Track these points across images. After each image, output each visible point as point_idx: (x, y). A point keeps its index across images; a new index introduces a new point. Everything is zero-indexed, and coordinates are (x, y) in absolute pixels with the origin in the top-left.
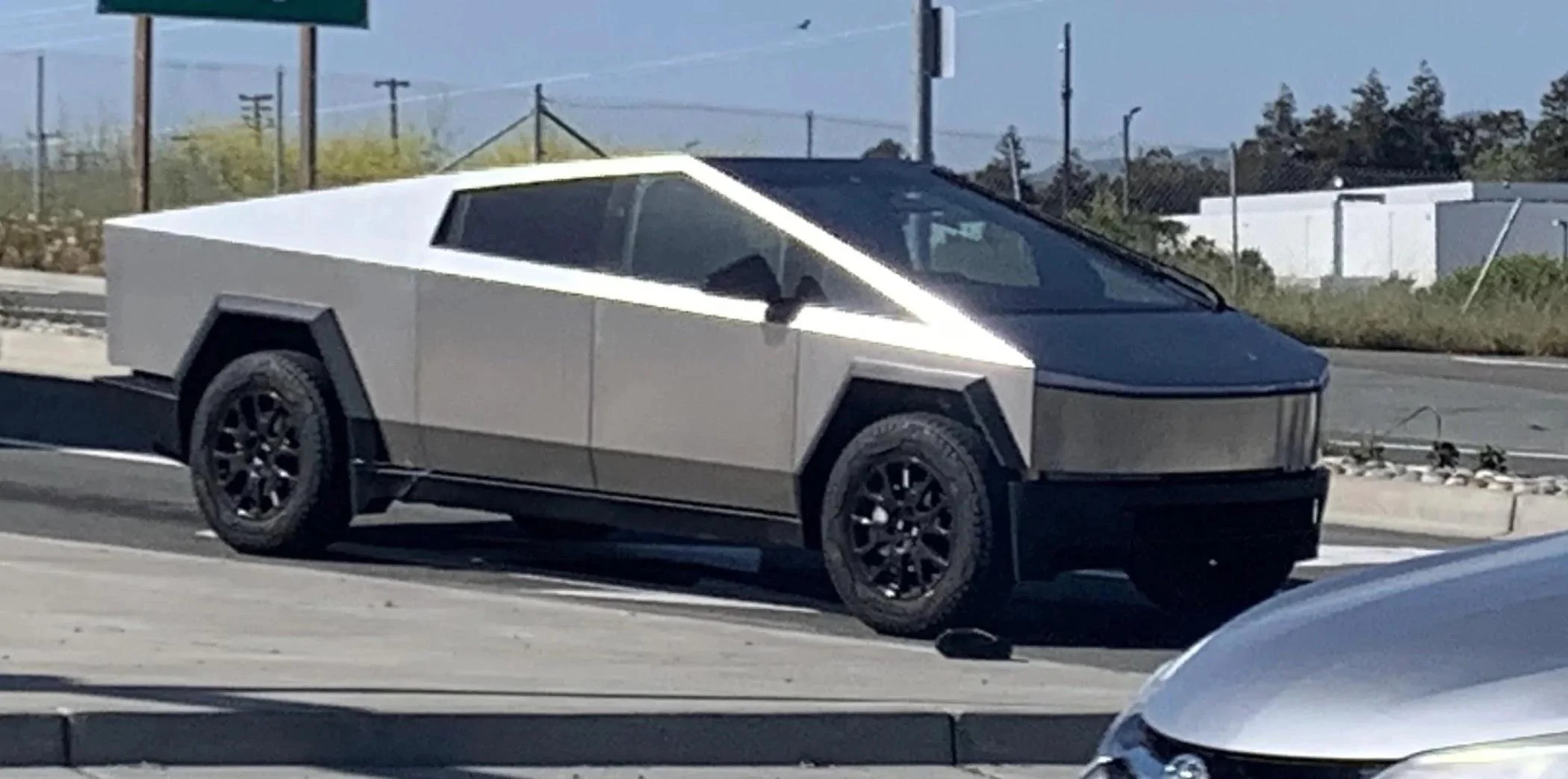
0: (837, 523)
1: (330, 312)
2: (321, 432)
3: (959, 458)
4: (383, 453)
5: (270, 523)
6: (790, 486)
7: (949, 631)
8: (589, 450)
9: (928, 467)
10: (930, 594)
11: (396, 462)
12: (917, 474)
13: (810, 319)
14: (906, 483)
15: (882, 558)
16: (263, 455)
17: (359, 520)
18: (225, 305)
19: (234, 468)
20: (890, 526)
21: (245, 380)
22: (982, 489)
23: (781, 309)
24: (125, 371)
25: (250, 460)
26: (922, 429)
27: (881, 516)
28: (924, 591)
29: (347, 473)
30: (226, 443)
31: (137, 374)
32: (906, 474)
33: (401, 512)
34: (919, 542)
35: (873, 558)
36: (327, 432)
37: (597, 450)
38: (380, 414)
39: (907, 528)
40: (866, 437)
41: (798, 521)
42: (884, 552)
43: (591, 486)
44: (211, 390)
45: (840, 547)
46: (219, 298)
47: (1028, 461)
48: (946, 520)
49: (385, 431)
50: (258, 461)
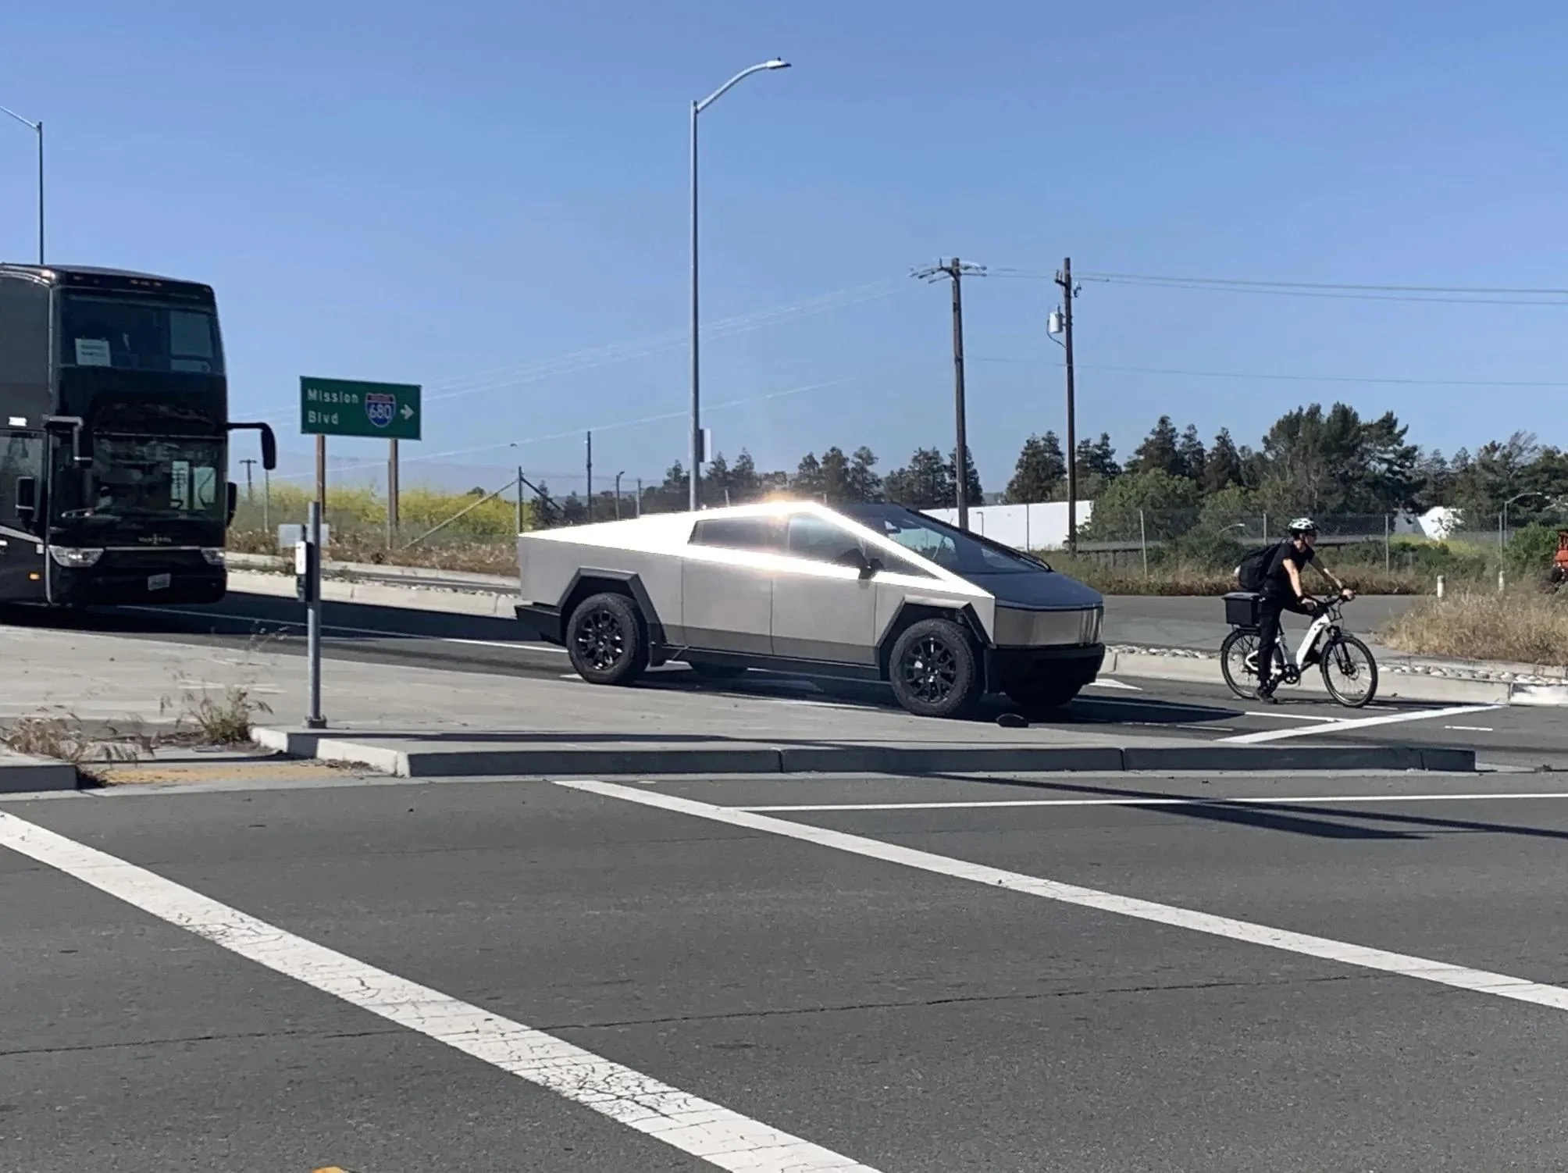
0: (898, 670)
1: (637, 576)
2: (634, 630)
3: (959, 639)
4: (663, 638)
5: (608, 672)
6: (871, 652)
7: (1003, 715)
8: (771, 637)
9: (942, 643)
10: (946, 699)
11: (669, 643)
12: (938, 646)
13: (881, 577)
14: (932, 650)
15: (920, 684)
16: (604, 641)
17: (649, 668)
18: (583, 573)
19: (590, 647)
20: (924, 669)
21: (595, 606)
22: (970, 652)
23: (866, 574)
24: (530, 603)
25: (597, 642)
26: (940, 626)
27: (919, 665)
28: (942, 698)
29: (647, 648)
30: (585, 635)
31: (535, 604)
32: (932, 646)
33: (671, 664)
34: (938, 677)
35: (916, 684)
36: (637, 629)
37: (776, 637)
38: (663, 621)
39: (933, 670)
40: (912, 630)
41: (878, 668)
42: (921, 681)
43: (771, 653)
44: (576, 613)
45: (900, 679)
46: (580, 569)
47: (992, 640)
48: (952, 665)
49: (665, 628)
50: (601, 643)
